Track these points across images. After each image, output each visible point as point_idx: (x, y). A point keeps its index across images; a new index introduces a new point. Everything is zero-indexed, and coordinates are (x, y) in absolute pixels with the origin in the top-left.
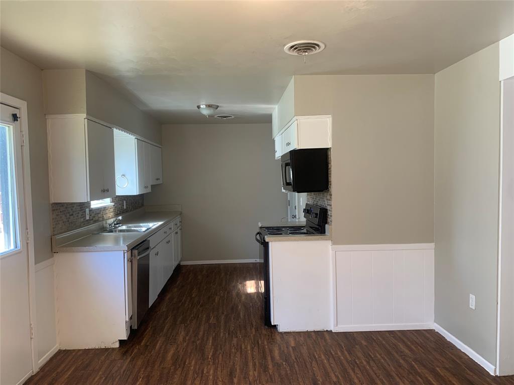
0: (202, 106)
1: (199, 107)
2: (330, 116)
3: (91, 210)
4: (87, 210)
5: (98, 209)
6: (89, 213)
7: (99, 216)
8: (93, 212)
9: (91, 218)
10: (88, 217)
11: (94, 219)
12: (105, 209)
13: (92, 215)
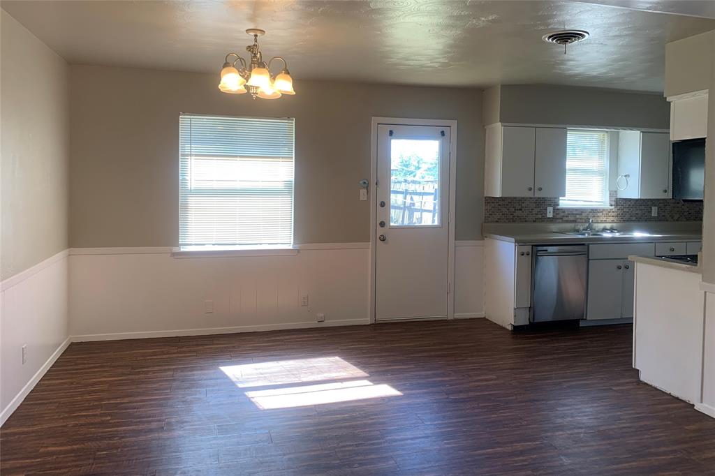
5: (576, 210)
6: (554, 212)
7: (578, 216)
8: (564, 212)
9: (558, 216)
10: (550, 215)
11: (565, 219)
12: (594, 211)
13: (562, 214)
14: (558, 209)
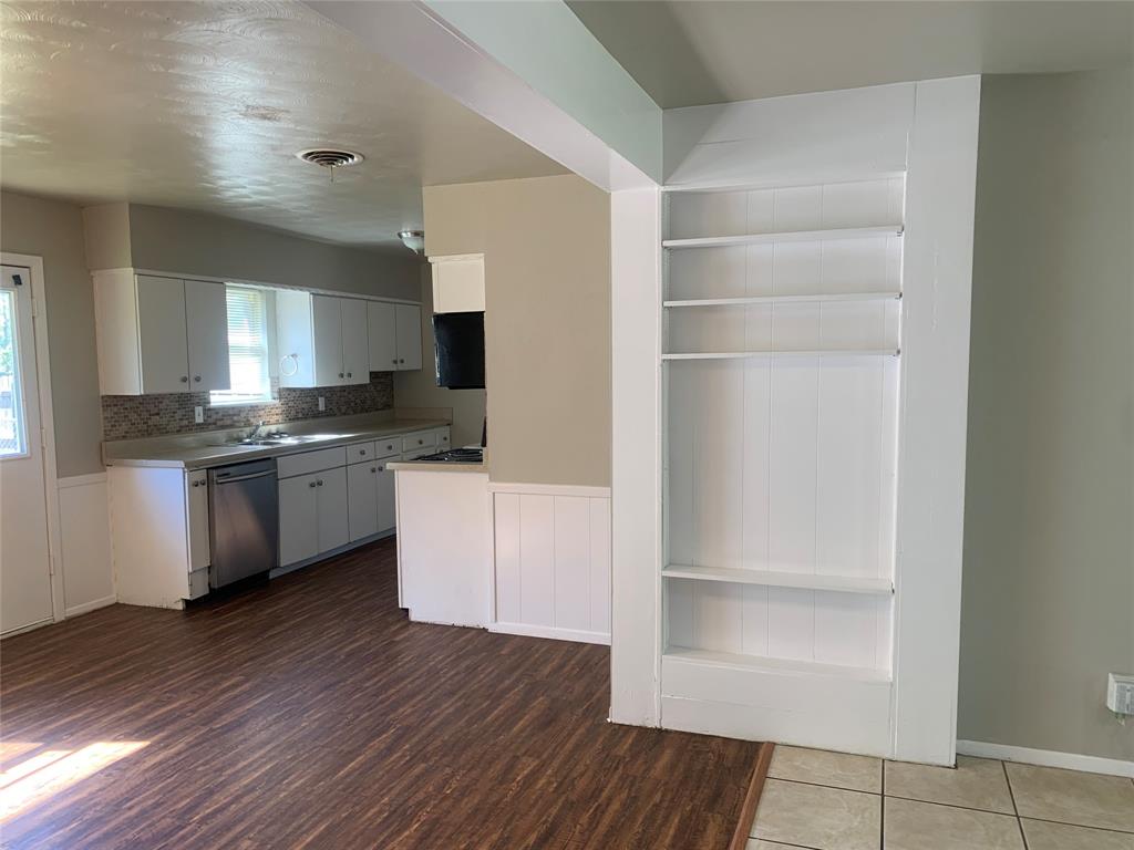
0: (404, 235)
1: (400, 235)
2: (482, 255)
3: (208, 411)
4: (199, 410)
5: (233, 408)
6: (204, 414)
7: (235, 418)
8: (217, 413)
9: (210, 420)
10: (199, 419)
11: (219, 423)
12: (254, 408)
13: (214, 417)
14: (209, 409)
